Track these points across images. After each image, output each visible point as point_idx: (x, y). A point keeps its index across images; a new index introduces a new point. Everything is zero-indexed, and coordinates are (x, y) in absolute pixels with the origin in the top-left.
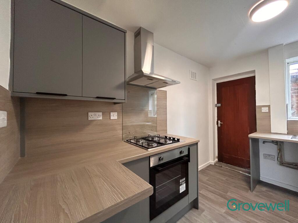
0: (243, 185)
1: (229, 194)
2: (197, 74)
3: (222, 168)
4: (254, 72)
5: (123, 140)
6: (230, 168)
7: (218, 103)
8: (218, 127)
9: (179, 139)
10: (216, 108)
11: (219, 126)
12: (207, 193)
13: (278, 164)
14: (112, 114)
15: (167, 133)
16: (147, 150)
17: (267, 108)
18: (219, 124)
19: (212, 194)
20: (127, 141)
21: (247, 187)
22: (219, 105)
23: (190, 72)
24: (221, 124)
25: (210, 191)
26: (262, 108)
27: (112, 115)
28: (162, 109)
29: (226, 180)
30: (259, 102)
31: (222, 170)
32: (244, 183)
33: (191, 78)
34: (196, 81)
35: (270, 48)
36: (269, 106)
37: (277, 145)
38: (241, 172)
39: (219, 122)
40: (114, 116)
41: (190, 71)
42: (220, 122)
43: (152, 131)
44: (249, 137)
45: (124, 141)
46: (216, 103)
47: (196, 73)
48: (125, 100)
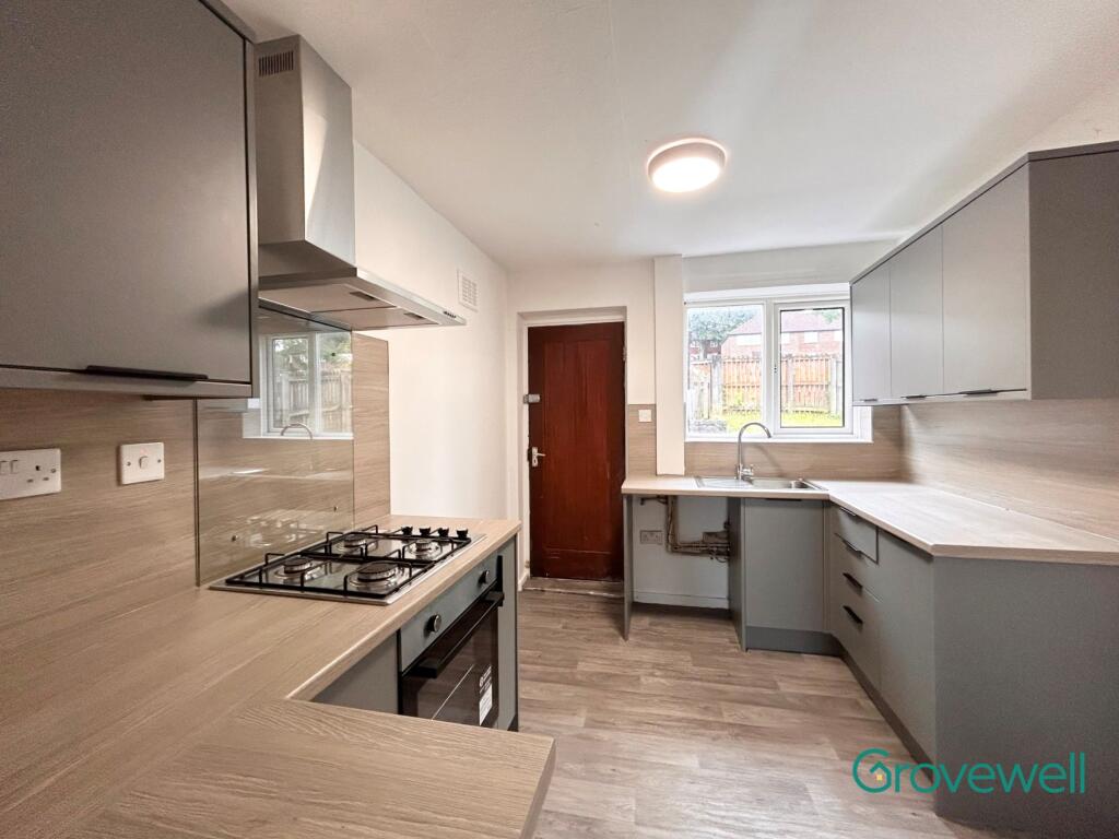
0: (604, 627)
1: (582, 666)
2: (477, 288)
3: (546, 596)
4: (623, 310)
5: (198, 584)
6: (567, 588)
7: (532, 390)
8: (532, 469)
9: (466, 532)
10: (526, 407)
11: (535, 464)
12: (528, 688)
13: (667, 551)
14: (130, 453)
15: (389, 512)
16: (386, 605)
17: (649, 412)
18: (535, 458)
19: (543, 685)
20: (229, 582)
21: (612, 630)
22: (536, 398)
23: (461, 279)
24: (538, 457)
25: (536, 680)
26: (641, 411)
27: (135, 463)
28: (372, 414)
29: (564, 628)
30: (633, 396)
31: (544, 601)
32: (605, 622)
33: (461, 300)
34: (476, 311)
35: (659, 256)
36: (653, 407)
37: (666, 503)
38: (592, 593)
39: (535, 450)
40: (145, 464)
41: (461, 274)
42: (539, 452)
43: (335, 514)
44: (623, 492)
45: (211, 588)
46: (526, 391)
47: (475, 285)
48: (250, 383)
